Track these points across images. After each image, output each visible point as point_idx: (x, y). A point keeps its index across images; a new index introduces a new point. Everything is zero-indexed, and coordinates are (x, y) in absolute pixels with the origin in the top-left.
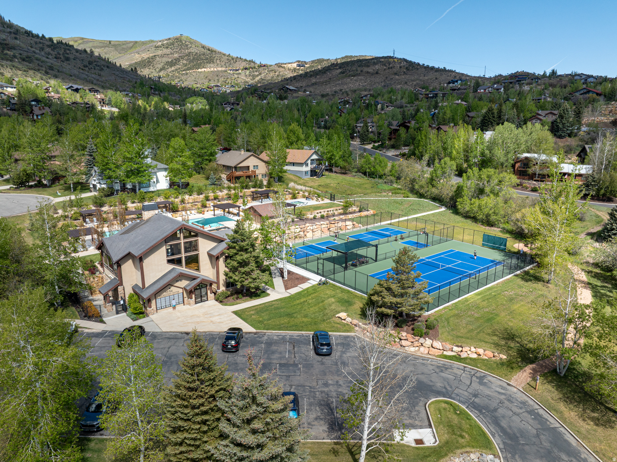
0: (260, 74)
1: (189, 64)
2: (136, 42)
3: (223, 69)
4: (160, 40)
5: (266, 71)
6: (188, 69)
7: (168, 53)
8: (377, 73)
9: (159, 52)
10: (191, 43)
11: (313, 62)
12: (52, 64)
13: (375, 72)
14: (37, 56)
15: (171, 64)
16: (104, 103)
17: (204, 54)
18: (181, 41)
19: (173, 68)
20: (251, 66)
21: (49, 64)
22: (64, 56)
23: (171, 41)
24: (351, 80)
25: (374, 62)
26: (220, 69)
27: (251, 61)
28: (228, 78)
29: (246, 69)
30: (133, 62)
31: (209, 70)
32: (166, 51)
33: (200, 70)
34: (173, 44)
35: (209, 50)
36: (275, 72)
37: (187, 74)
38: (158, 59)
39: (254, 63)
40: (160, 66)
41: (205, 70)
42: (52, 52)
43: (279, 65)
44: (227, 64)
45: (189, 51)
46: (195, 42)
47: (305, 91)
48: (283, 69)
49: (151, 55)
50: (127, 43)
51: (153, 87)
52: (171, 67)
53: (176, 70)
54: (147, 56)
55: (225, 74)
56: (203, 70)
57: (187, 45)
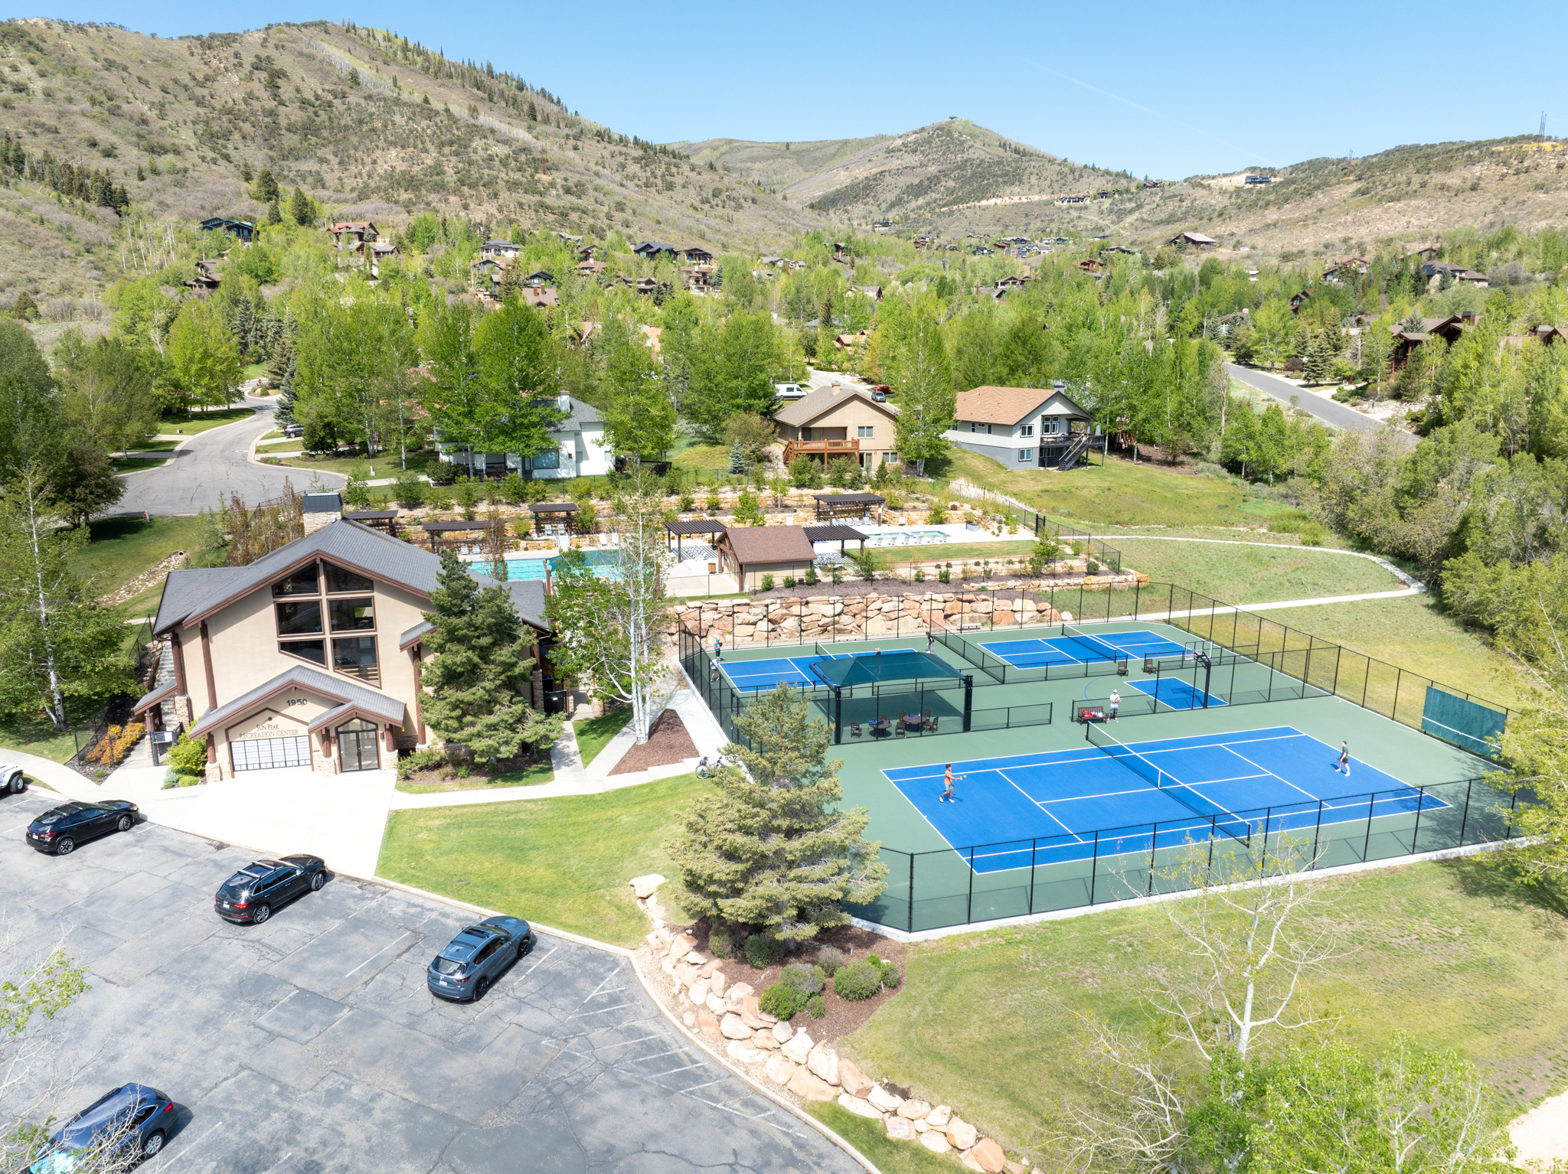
0: (1139, 207)
1: (961, 188)
2: (845, 143)
3: (1045, 197)
4: (901, 133)
5: (1157, 199)
6: (955, 202)
7: (914, 164)
8: (1474, 188)
9: (894, 164)
10: (973, 136)
11: (1295, 168)
12: (625, 197)
13: (1469, 184)
14: (598, 181)
15: (918, 190)
16: (705, 282)
17: (1000, 163)
18: (949, 133)
19: (921, 201)
20: (1118, 186)
21: (618, 199)
22: (663, 180)
23: (925, 134)
24: (1387, 210)
25: (1470, 156)
26: (1036, 198)
27: (1124, 175)
28: (1051, 221)
29: (1104, 194)
30: (833, 189)
31: (1007, 200)
32: (911, 159)
33: (984, 203)
34: (930, 143)
35: (1017, 151)
36: (1181, 201)
37: (951, 213)
38: (888, 179)
39: (1129, 178)
40: (891, 197)
41: (999, 201)
42: (640, 173)
43: (1195, 182)
44: (1055, 185)
45: (966, 156)
46: (985, 133)
47: (1237, 245)
48: (1205, 192)
49: (875, 171)
50: (826, 147)
51: (842, 245)
52: (917, 197)
53: (928, 204)
54: (865, 174)
55: (1048, 210)
56: (992, 201)
57: (962, 143)
